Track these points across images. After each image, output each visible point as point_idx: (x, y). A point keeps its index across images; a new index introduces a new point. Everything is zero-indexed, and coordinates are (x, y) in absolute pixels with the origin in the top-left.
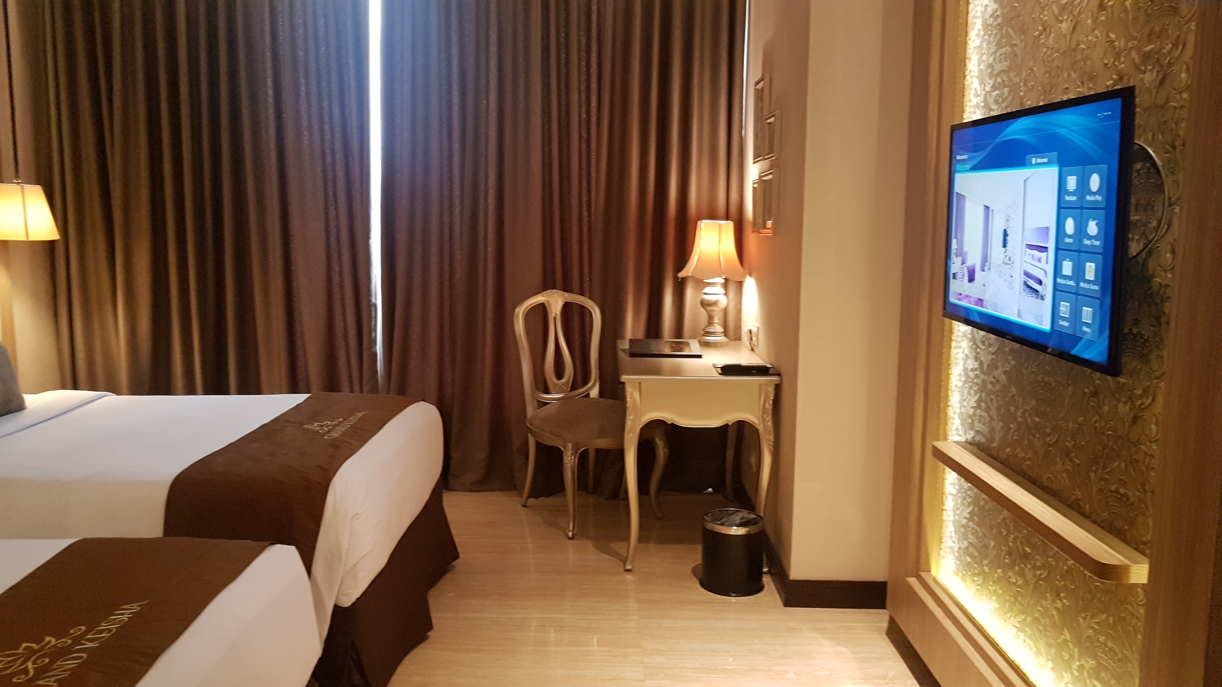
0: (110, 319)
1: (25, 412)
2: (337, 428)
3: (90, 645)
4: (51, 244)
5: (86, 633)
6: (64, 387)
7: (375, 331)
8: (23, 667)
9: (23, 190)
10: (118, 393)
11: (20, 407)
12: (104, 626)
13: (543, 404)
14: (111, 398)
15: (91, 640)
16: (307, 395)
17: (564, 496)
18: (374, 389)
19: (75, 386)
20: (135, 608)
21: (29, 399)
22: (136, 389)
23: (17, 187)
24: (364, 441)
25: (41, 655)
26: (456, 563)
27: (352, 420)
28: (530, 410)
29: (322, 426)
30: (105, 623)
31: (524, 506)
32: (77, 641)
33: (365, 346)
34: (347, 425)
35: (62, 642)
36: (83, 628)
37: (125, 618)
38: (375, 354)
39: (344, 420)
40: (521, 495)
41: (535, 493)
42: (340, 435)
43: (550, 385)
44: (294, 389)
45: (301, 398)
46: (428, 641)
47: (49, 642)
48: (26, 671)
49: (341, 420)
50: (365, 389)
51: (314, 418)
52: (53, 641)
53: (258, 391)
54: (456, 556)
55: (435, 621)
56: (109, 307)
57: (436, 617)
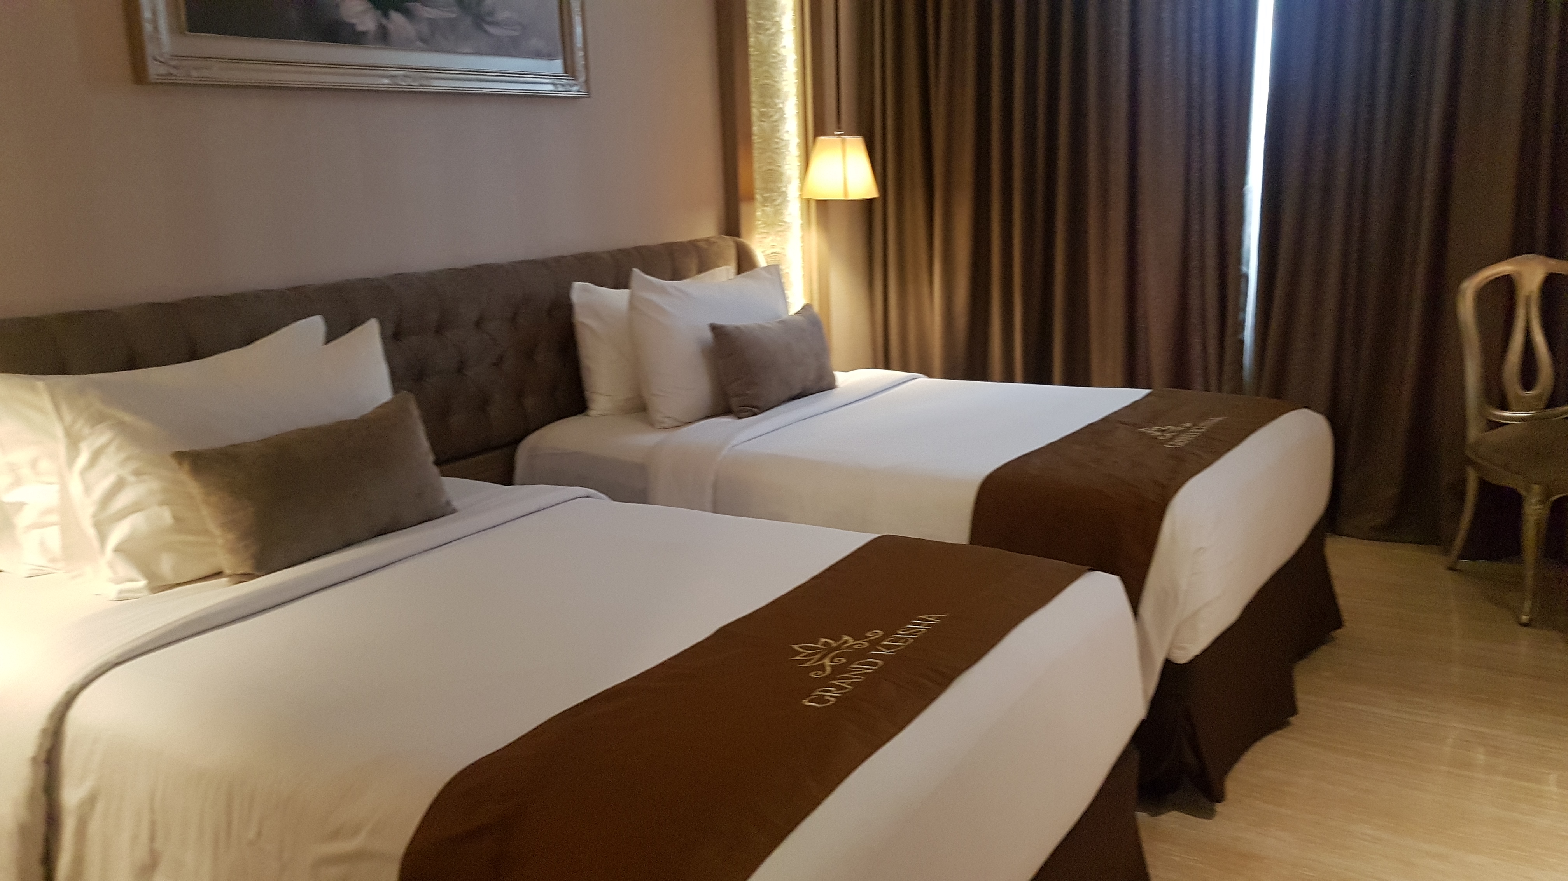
0: (925, 290)
1: (834, 391)
2: (1182, 435)
3: (886, 652)
4: (870, 202)
5: (883, 638)
6: (875, 366)
7: (1244, 310)
8: (820, 663)
9: (843, 142)
10: (930, 376)
11: (831, 386)
12: (901, 634)
13: (1493, 425)
14: (922, 381)
15: (887, 647)
16: (1148, 391)
17: (1521, 562)
18: (1238, 389)
19: (887, 366)
20: (934, 619)
21: (842, 378)
22: (950, 374)
23: (838, 139)
24: (1217, 454)
25: (837, 654)
26: (1338, 633)
27: (1203, 426)
28: (1474, 432)
29: (1163, 431)
30: (903, 631)
31: (1451, 569)
32: (874, 644)
33: (1229, 331)
34: (1196, 432)
35: (859, 644)
36: (881, 633)
37: (922, 628)
38: (1242, 342)
39: (1194, 425)
40: (1447, 553)
41: (1471, 551)
42: (1186, 445)
43: (1511, 397)
44: (1131, 383)
45: (1138, 394)
46: (1289, 728)
47: (846, 642)
48: (822, 668)
49: (1188, 425)
50: (1226, 387)
51: (1152, 421)
52: (851, 641)
53: (1086, 382)
54: (1338, 623)
55: (1300, 705)
56: (925, 276)
57: (1302, 699)
